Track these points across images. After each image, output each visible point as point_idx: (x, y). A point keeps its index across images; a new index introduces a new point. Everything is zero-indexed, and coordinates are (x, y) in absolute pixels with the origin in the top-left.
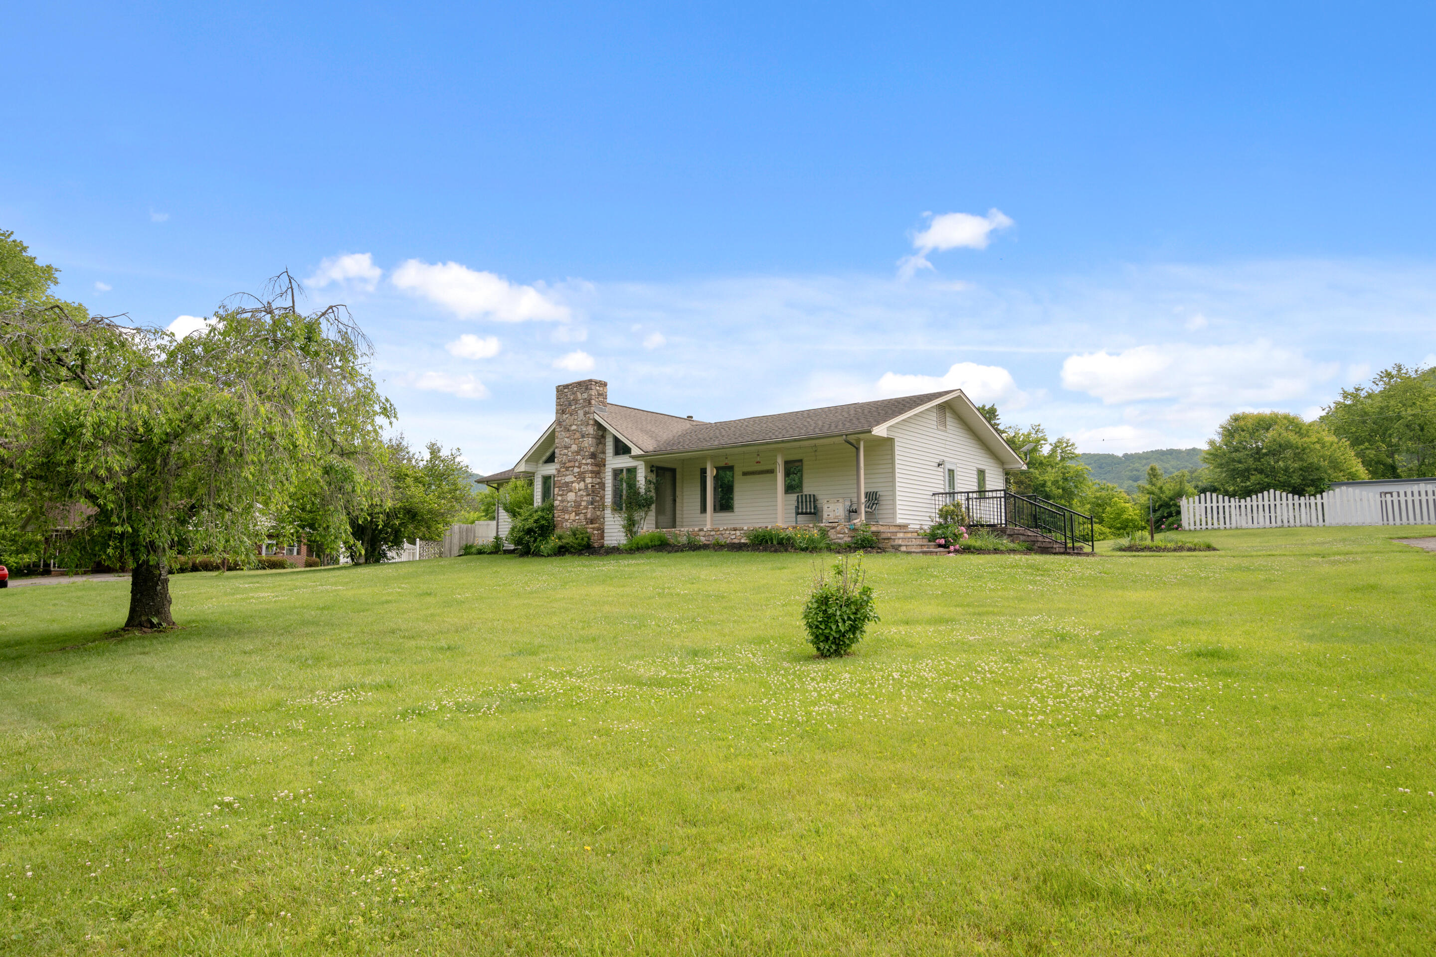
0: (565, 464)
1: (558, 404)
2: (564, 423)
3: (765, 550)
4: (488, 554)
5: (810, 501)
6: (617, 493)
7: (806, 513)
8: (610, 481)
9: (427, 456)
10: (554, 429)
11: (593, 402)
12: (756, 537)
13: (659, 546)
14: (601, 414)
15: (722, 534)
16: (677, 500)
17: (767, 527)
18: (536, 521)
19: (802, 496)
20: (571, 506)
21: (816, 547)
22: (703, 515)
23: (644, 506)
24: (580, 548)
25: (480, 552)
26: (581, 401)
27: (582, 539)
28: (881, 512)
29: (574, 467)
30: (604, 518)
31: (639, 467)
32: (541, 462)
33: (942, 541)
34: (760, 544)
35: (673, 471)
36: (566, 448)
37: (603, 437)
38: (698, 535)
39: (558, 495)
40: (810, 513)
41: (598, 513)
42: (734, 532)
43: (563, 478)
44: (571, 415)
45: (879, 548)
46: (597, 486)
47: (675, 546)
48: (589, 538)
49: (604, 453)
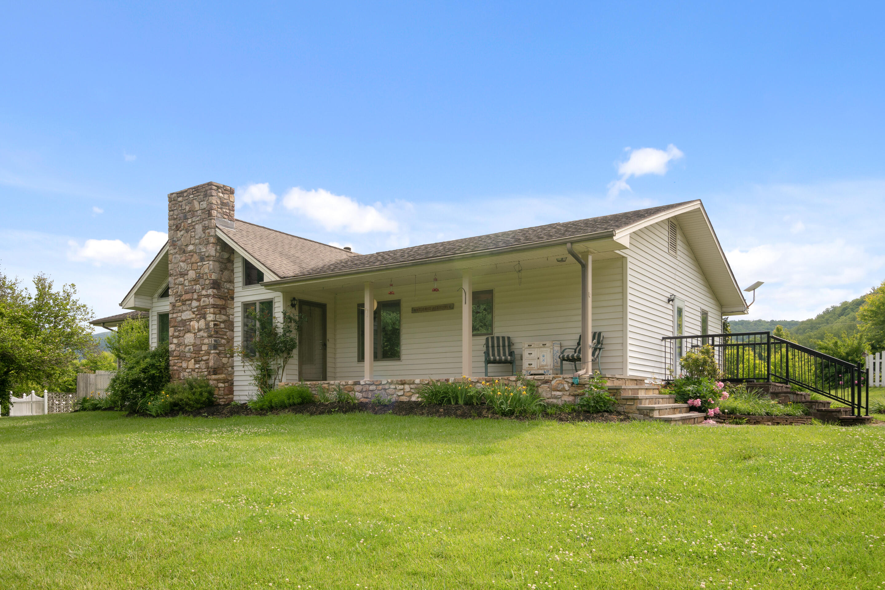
0: (181, 296)
1: (171, 218)
2: (179, 243)
3: (447, 413)
4: (105, 409)
5: (504, 346)
6: (248, 335)
7: (500, 362)
8: (240, 319)
9: (34, 293)
10: (167, 251)
11: (214, 213)
12: (435, 394)
13: (300, 404)
14: (226, 230)
15: (385, 389)
16: (329, 345)
17: (447, 380)
18: (144, 371)
19: (493, 338)
20: (189, 351)
21: (525, 411)
22: (361, 364)
23: (283, 352)
24: (199, 406)
25: (95, 408)
26: (199, 212)
27: (201, 394)
28: (604, 360)
29: (191, 300)
30: (232, 367)
31: (276, 300)
32: (156, 295)
33: (698, 402)
34: (440, 404)
35: (323, 307)
36: (183, 274)
37: (230, 261)
38: (353, 390)
39: (174, 337)
40: (506, 362)
41: (225, 360)
42: (401, 387)
43: (179, 314)
44: (187, 232)
45: (619, 413)
46: (222, 326)
47: (322, 404)
48: (211, 393)
49: (231, 281)
